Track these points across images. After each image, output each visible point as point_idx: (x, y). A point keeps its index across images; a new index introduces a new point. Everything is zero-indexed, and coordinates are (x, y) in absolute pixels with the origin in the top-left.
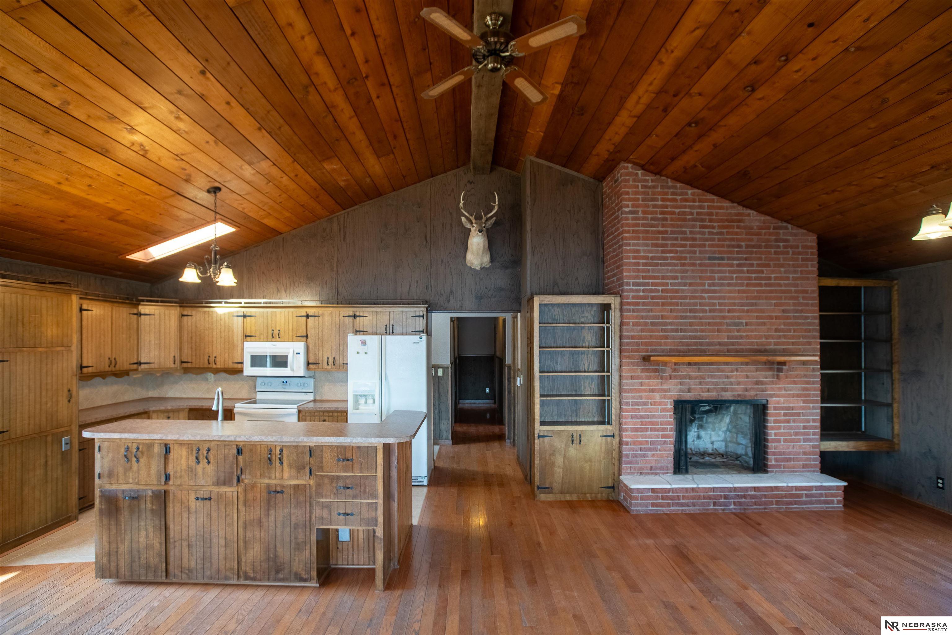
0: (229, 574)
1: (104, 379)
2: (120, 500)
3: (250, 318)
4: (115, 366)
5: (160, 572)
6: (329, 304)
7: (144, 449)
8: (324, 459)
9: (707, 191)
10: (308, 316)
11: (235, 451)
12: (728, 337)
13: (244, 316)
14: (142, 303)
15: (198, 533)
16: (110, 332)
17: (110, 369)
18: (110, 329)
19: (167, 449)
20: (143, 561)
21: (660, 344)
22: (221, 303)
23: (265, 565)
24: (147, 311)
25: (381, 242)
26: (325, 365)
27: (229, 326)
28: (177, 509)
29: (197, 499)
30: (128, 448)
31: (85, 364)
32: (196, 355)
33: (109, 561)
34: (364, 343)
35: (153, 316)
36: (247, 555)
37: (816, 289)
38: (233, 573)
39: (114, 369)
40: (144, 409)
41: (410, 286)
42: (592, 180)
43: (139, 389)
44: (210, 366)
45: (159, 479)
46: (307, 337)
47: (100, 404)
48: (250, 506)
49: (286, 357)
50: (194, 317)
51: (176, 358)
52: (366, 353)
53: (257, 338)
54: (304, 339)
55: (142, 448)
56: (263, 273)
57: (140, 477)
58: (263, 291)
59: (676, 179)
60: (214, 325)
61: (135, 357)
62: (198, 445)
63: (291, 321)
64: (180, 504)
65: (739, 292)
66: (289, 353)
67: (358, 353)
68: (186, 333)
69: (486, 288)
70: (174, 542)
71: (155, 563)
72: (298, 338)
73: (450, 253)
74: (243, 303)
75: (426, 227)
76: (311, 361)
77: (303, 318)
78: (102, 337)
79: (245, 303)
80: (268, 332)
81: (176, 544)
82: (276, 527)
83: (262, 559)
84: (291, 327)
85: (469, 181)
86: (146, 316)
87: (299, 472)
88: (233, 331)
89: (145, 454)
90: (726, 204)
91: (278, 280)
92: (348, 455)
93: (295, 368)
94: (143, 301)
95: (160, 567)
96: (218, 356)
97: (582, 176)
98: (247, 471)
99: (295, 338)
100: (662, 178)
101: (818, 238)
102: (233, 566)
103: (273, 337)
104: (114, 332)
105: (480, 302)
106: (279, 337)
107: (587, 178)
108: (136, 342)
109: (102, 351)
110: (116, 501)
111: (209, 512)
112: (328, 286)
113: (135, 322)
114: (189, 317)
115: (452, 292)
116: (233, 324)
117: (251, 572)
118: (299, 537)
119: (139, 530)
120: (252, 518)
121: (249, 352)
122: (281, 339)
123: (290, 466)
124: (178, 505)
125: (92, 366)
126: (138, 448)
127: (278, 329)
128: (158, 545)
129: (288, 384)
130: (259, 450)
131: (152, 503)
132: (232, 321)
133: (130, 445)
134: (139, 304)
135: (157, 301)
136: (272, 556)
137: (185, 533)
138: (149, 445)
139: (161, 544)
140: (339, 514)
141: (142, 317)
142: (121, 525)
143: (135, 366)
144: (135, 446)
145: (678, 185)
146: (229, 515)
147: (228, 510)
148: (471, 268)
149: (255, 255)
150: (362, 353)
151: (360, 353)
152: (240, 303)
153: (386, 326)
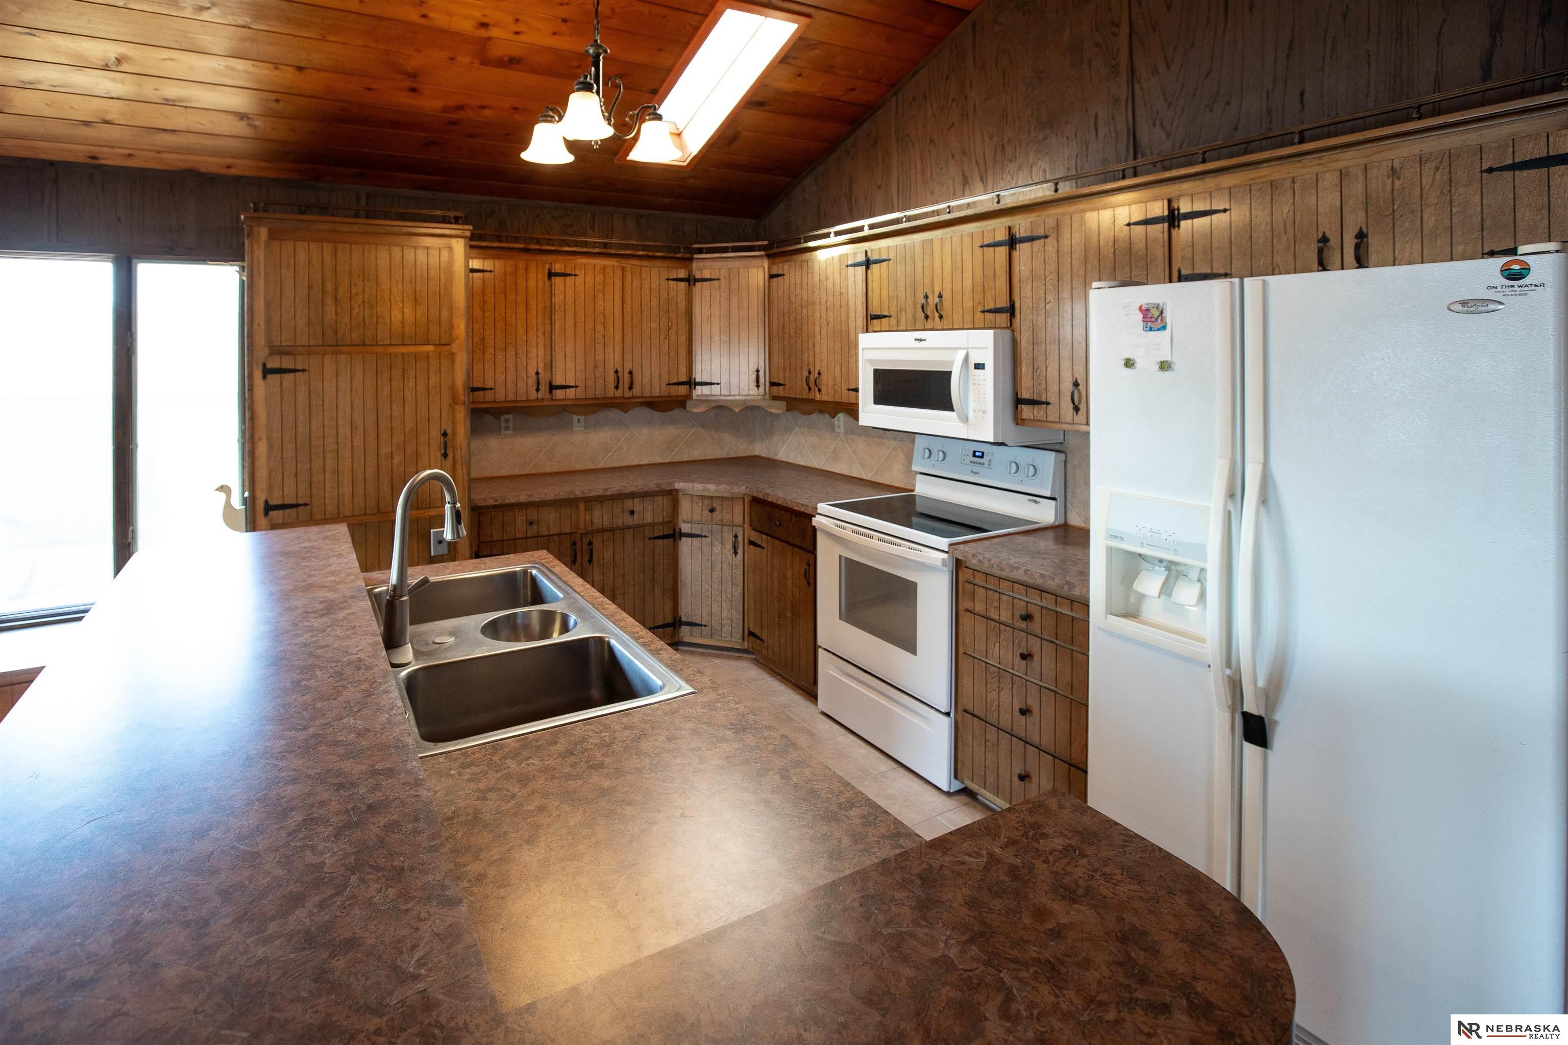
1: (625, 413)
3: (878, 266)
4: (630, 388)
10: (1012, 242)
13: (867, 263)
14: (696, 256)
16: (618, 316)
17: (619, 393)
18: (618, 312)
22: (827, 235)
24: (707, 275)
27: (841, 294)
31: (559, 380)
32: (790, 369)
34: (1151, 318)
35: (716, 283)
39: (628, 394)
40: (658, 485)
43: (728, 438)
44: (811, 396)
46: (1011, 310)
47: (635, 462)
49: (948, 374)
50: (786, 277)
51: (761, 374)
52: (1164, 366)
53: (893, 321)
54: (1003, 318)
56: (932, 141)
60: (817, 292)
61: (683, 369)
63: (968, 266)
66: (952, 363)
68: (775, 315)
72: (989, 316)
74: (866, 228)
76: (1025, 394)
77: (999, 249)
78: (600, 328)
79: (872, 227)
80: (915, 303)
84: (968, 284)
86: (705, 283)
88: (846, 305)
91: (964, 153)
93: (971, 415)
94: (700, 251)
96: (822, 371)
99: (979, 316)
103: (928, 316)
104: (628, 317)
106: (941, 317)
108: (683, 338)
109: (600, 357)
112: (1102, 132)
113: (682, 296)
114: (780, 278)
116: (847, 287)
121: (871, 362)
122: (945, 321)
125: (576, 387)
127: (937, 290)
129: (985, 460)
132: (846, 278)
134: (691, 259)
135: (725, 250)
141: (698, 284)
143: (683, 390)
149: (914, 99)
150: (1146, 363)
151: (1139, 363)
152: (861, 229)
153: (1324, 240)
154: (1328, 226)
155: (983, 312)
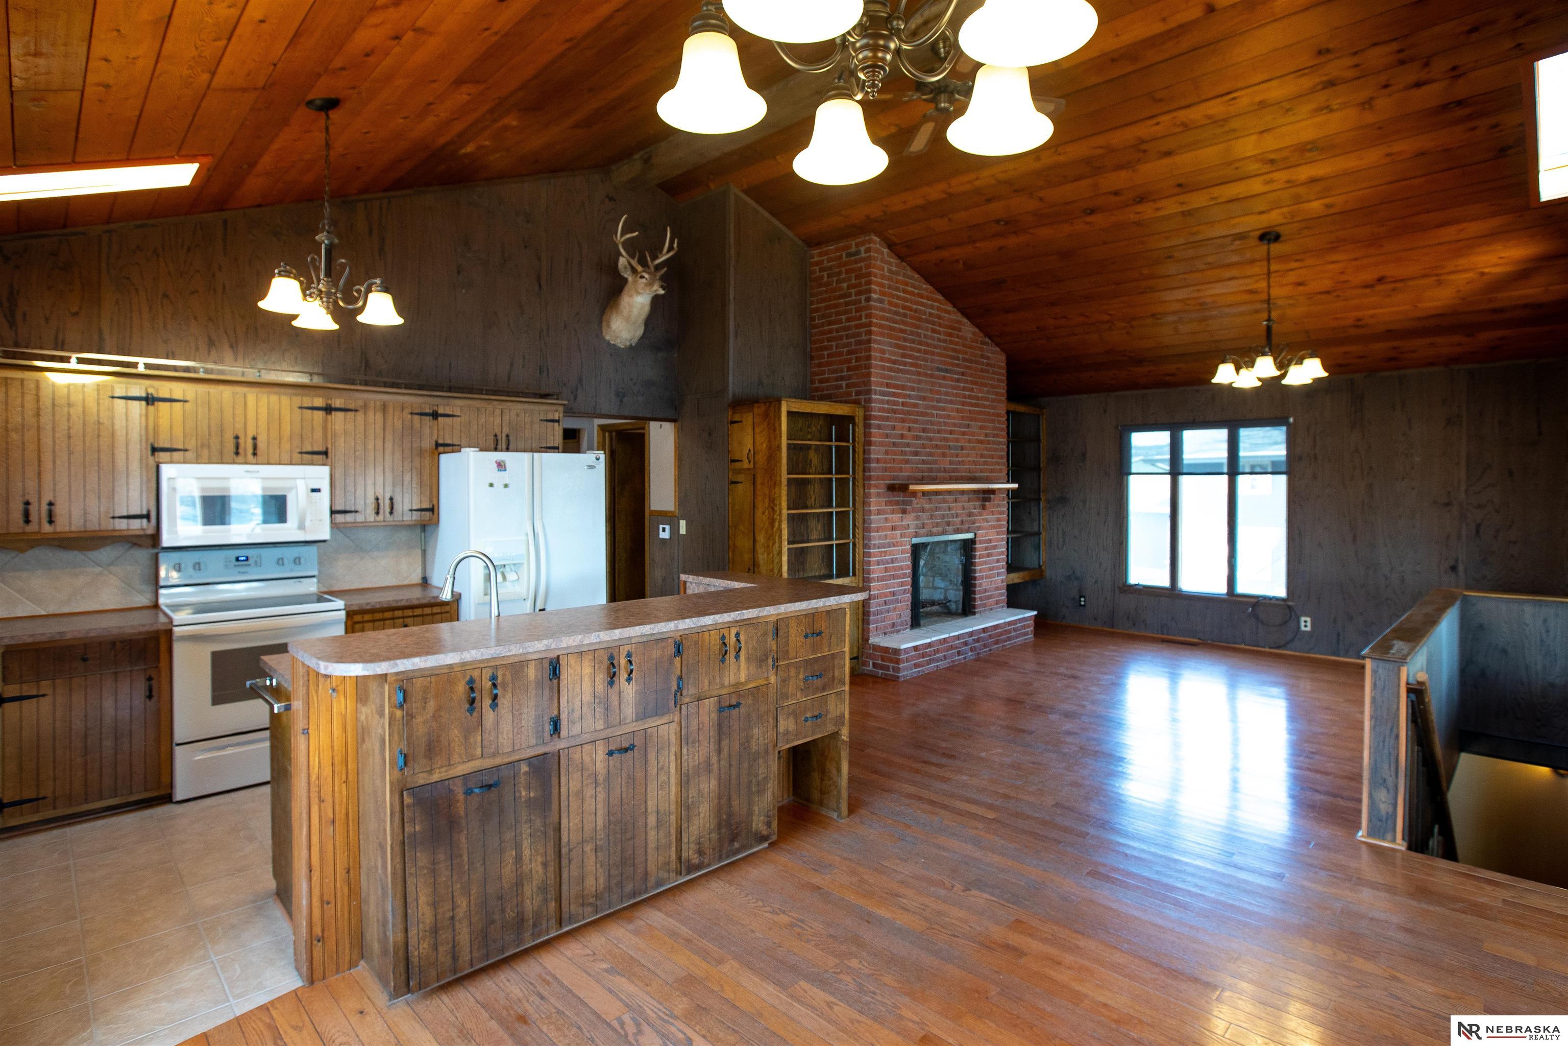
0: (663, 874)
2: (458, 801)
3: (167, 405)
5: (544, 923)
6: (347, 383)
7: (509, 678)
8: (790, 638)
9: (938, 290)
10: (328, 409)
11: (671, 650)
12: (951, 463)
13: (150, 400)
15: (611, 818)
19: (554, 667)
20: (510, 914)
21: (901, 470)
23: (714, 836)
25: (459, 273)
26: (371, 517)
27: (100, 422)
28: (574, 785)
29: (610, 753)
30: (471, 681)
33: (435, 947)
34: (501, 466)
36: (691, 828)
37: (1004, 412)
38: (669, 871)
41: (512, 365)
42: (800, 242)
44: (32, 529)
45: (539, 734)
46: (329, 454)
48: (694, 742)
49: (287, 496)
52: (506, 486)
53: (187, 454)
54: (323, 458)
55: (504, 675)
56: (166, 296)
57: (501, 740)
58: (166, 342)
59: (915, 269)
62: (610, 650)
63: (286, 419)
64: (580, 773)
65: (958, 411)
66: (289, 489)
67: (491, 485)
69: (631, 380)
70: (570, 850)
71: (535, 908)
72: (305, 456)
73: (577, 314)
74: (139, 366)
75: (539, 259)
76: (341, 507)
77: (316, 412)
80: (222, 443)
81: (574, 854)
82: (731, 765)
83: (712, 827)
84: (287, 433)
85: (608, 196)
87: (761, 667)
88: (113, 435)
89: (509, 689)
90: (950, 308)
92: (817, 628)
93: (306, 524)
95: (545, 913)
96: (58, 502)
97: (790, 234)
98: (691, 681)
99: (296, 455)
100: (904, 264)
101: (1007, 359)
102: (670, 857)
103: (237, 453)
105: (621, 401)
106: (256, 454)
107: (796, 239)
110: (450, 806)
111: (631, 773)
115: (580, 380)
116: (112, 418)
117: (696, 856)
118: (760, 772)
119: (502, 851)
120: (697, 763)
122: (262, 457)
123: (749, 660)
124: (576, 776)
126: (493, 678)
127: (251, 434)
128: (540, 869)
129: (251, 561)
130: (707, 641)
131: (529, 789)
132: (111, 409)
133: (476, 674)
136: (725, 817)
137: (588, 827)
138: (518, 667)
139: (545, 865)
140: (806, 720)
142: (461, 856)
144: (487, 674)
145: (916, 276)
146: (662, 768)
147: (661, 759)
148: (609, 343)
150: (498, 485)
151: (495, 485)
152: (135, 365)
153: (496, 436)
154: (497, 431)
155: (301, 453)
